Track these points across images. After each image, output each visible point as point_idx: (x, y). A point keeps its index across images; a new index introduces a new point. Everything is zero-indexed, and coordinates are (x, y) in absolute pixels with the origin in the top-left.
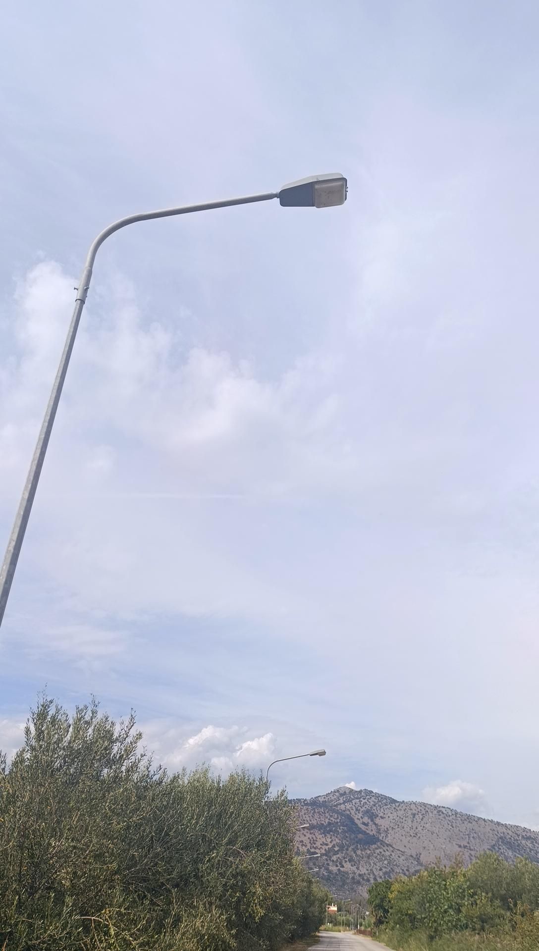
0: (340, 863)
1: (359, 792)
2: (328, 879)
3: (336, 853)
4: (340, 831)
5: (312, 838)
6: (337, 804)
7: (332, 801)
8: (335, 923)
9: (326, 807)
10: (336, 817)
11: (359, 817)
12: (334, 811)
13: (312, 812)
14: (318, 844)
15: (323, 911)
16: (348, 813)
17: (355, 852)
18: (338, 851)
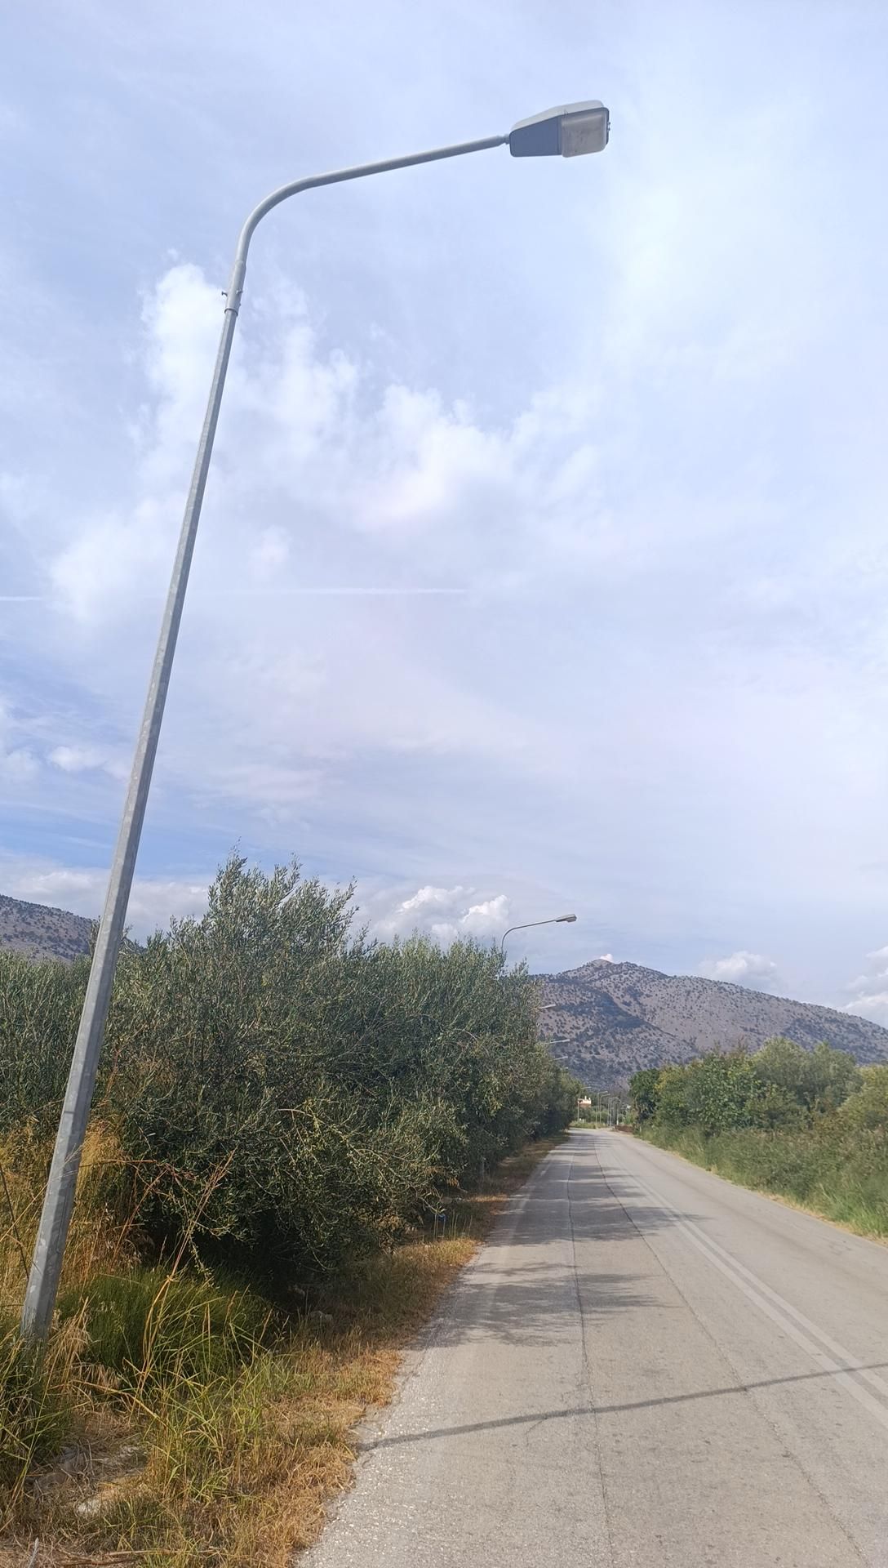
0: (595, 1050)
1: (619, 965)
2: (580, 1068)
3: (590, 1038)
4: (595, 1012)
5: (560, 1020)
6: (591, 981)
7: (584, 976)
8: (589, 1118)
9: (578, 984)
10: (590, 995)
11: (619, 996)
12: (587, 989)
13: (560, 990)
14: (567, 1028)
15: (573, 1104)
16: (605, 990)
17: (614, 1037)
18: (593, 1035)
